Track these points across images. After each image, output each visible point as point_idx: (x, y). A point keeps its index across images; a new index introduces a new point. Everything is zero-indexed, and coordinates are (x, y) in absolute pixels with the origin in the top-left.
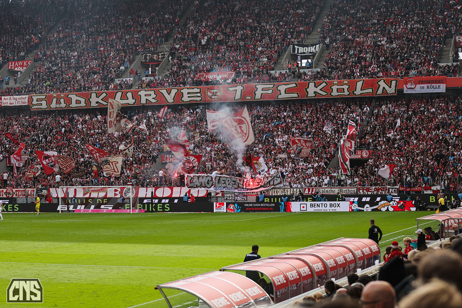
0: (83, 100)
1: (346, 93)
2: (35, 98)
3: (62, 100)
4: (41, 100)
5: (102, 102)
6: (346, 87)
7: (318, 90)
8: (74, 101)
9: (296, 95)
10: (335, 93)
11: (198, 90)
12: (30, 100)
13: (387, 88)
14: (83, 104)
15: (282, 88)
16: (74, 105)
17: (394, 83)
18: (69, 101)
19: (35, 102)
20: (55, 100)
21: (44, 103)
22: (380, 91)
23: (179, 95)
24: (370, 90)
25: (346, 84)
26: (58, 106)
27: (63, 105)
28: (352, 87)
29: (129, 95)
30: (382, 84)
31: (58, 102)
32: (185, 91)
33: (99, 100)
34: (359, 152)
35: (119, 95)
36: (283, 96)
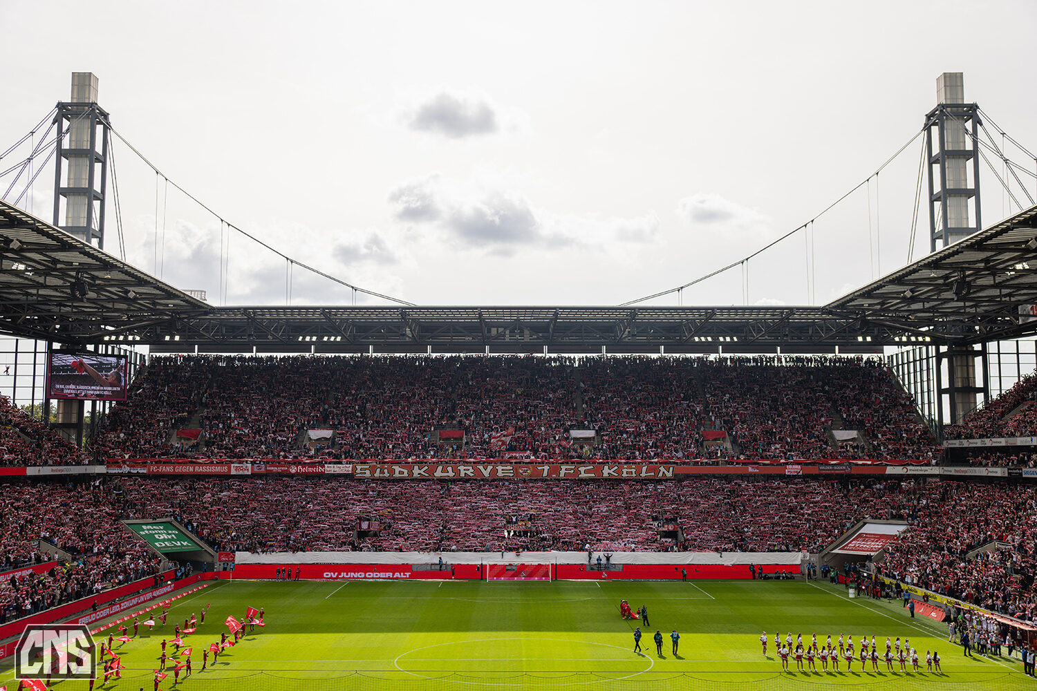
0: (406, 472)
1: (634, 475)
2: (359, 467)
3: (386, 471)
4: (366, 469)
5: (424, 474)
6: (634, 471)
7: (611, 472)
8: (397, 472)
9: (593, 475)
10: (625, 475)
11: (512, 468)
12: (354, 469)
13: (666, 472)
14: (406, 474)
15: (582, 469)
16: (397, 475)
17: (671, 469)
18: (392, 471)
19: (358, 471)
20: (379, 469)
21: (368, 472)
22: (661, 475)
23: (494, 471)
24: (653, 474)
25: (633, 468)
26: (381, 475)
27: (387, 475)
28: (639, 472)
29: (450, 469)
30: (662, 469)
31: (382, 472)
32: (500, 468)
33: (422, 472)
34: (666, 526)
35: (440, 468)
36: (583, 475)
